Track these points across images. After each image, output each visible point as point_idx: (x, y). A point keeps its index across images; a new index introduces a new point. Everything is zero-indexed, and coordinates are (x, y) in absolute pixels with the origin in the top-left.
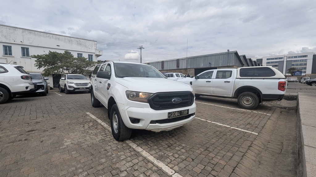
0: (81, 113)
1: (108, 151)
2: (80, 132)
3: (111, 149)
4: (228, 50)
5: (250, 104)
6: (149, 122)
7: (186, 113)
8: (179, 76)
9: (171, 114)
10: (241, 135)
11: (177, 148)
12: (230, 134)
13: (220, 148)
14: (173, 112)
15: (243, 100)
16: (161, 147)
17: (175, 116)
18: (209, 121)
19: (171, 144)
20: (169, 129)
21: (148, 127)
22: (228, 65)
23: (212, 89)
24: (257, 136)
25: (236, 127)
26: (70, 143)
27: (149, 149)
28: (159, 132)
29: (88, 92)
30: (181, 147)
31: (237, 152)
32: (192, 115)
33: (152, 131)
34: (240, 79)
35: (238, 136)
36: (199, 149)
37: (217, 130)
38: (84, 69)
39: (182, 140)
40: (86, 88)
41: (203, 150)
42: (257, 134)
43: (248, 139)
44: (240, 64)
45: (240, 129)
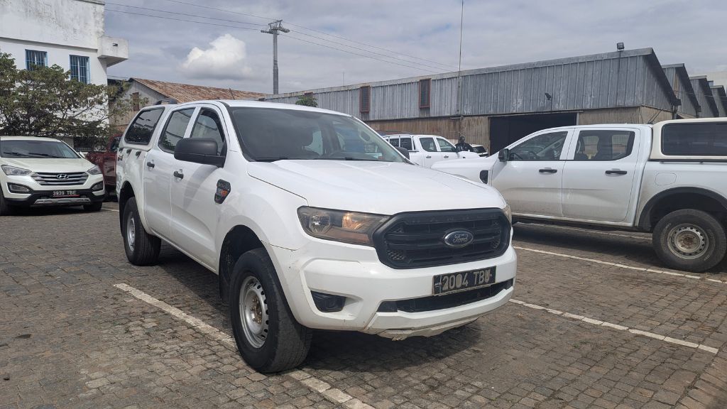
0: (94, 286)
1: (240, 401)
2: (124, 348)
3: (249, 398)
4: (621, 47)
5: (696, 253)
6: (377, 305)
7: (487, 280)
8: (432, 144)
9: (444, 282)
10: (664, 355)
11: (458, 393)
12: (627, 350)
13: (594, 393)
14: (449, 275)
15: (672, 238)
16: (407, 389)
17: (455, 288)
18: (555, 312)
19: (436, 380)
20: (434, 331)
21: (373, 321)
22: (620, 103)
23: (560, 198)
24: (716, 356)
25: (649, 328)
26: (105, 382)
27: (370, 395)
28: (404, 338)
29: (82, 207)
30: (470, 390)
31: (650, 404)
32: (505, 285)
33: (381, 335)
34: (662, 161)
35: (653, 357)
36: (528, 394)
37: (582, 339)
38: (59, 114)
39: (471, 368)
40: (78, 191)
41: (541, 398)
42: (715, 351)
43: (685, 367)
44: (665, 101)
45: (661, 338)
